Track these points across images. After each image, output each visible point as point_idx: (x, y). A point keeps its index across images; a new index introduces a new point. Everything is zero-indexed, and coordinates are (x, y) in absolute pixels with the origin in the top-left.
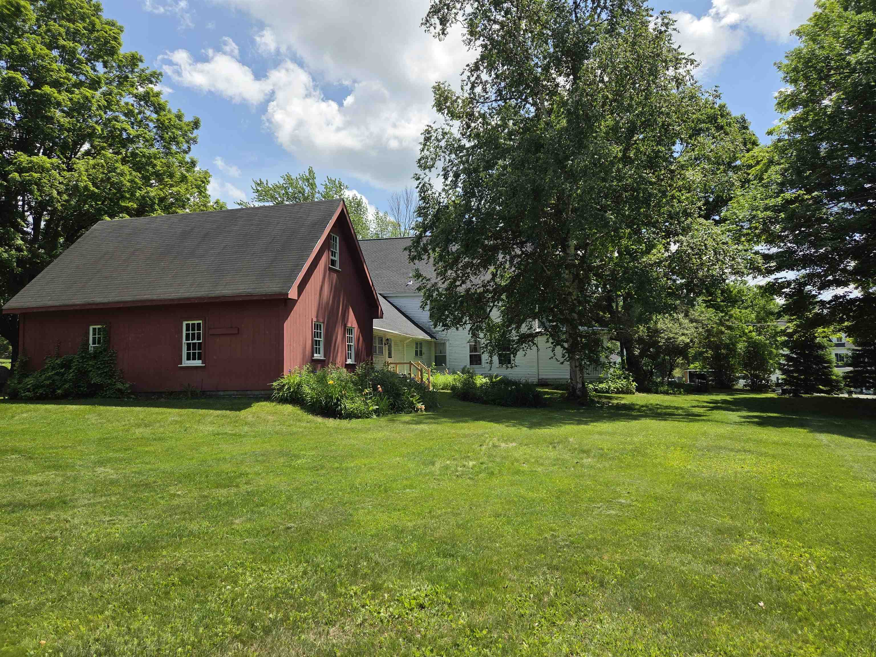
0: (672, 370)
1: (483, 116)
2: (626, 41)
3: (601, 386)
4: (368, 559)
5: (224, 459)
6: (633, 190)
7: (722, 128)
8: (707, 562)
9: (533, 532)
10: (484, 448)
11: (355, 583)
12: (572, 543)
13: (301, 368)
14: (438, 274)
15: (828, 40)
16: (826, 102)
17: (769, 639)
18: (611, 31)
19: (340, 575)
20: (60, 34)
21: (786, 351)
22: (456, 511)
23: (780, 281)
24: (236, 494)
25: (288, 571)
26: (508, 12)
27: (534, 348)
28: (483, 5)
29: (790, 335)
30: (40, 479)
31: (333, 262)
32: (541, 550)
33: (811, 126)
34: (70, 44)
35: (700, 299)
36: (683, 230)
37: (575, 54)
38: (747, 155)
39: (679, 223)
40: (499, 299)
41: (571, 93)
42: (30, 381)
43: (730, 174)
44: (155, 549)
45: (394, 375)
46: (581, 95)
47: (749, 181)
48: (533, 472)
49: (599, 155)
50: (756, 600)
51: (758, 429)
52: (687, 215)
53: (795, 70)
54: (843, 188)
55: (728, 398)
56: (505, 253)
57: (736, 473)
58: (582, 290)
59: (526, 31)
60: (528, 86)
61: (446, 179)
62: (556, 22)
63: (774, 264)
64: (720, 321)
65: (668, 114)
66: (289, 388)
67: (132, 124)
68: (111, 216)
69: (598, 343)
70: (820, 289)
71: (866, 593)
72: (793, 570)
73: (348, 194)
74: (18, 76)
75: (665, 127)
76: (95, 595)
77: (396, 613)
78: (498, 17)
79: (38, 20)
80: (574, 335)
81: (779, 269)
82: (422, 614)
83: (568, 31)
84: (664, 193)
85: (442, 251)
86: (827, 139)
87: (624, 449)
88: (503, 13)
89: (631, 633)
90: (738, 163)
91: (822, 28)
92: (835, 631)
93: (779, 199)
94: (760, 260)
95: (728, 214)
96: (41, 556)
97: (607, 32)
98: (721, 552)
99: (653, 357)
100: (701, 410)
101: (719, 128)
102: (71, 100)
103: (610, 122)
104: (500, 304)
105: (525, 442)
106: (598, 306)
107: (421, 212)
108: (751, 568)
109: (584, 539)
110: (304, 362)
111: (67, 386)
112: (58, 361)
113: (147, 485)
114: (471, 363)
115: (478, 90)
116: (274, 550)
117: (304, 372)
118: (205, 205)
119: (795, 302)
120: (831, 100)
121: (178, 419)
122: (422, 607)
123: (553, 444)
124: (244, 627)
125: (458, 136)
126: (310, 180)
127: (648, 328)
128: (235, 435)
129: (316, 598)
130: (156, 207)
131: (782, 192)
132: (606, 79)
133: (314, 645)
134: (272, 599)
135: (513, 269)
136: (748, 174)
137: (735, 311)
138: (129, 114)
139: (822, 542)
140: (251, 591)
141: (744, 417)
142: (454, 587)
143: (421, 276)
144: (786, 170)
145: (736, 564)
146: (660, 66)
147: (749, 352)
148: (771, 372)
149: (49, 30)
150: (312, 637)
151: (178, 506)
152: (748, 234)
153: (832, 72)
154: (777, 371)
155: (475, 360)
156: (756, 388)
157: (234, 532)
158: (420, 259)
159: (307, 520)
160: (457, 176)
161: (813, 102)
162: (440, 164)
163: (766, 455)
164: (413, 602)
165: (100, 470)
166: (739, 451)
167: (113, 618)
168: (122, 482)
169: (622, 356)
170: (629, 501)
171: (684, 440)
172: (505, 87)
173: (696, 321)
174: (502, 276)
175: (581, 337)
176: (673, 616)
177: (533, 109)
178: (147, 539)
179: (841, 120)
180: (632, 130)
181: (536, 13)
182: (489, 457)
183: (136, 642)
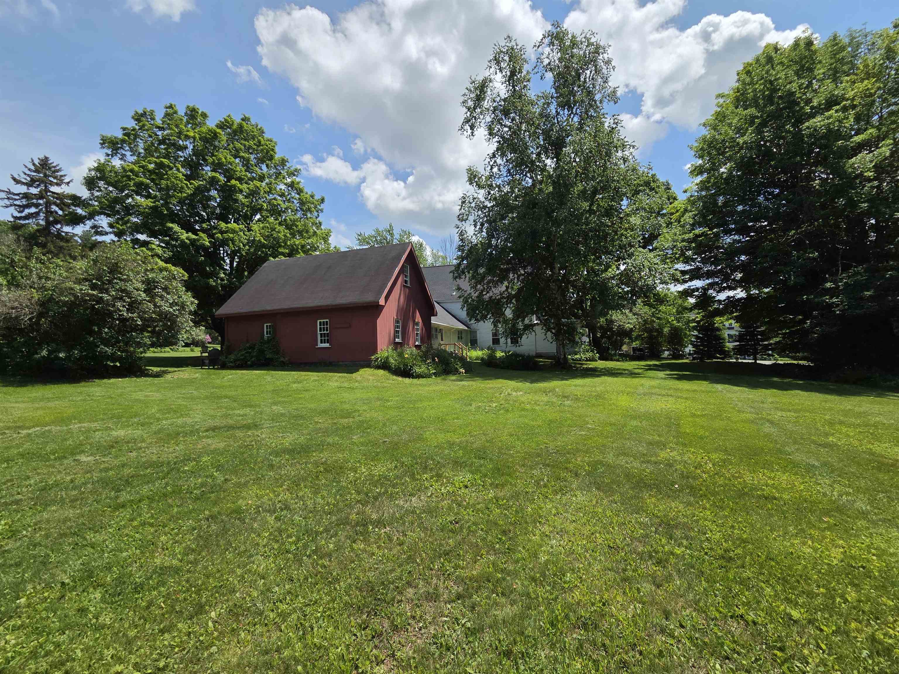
0: (621, 346)
1: (499, 187)
2: (590, 134)
3: (576, 356)
4: (433, 460)
5: (345, 402)
6: (596, 231)
7: (654, 189)
8: (643, 462)
9: (534, 445)
10: (502, 395)
11: (426, 473)
12: (558, 451)
13: (388, 347)
14: (471, 288)
15: (724, 129)
16: (722, 170)
17: (681, 507)
18: (580, 129)
19: (417, 468)
20: (241, 149)
21: (696, 333)
22: (485, 432)
23: (692, 288)
24: (353, 422)
25: (386, 465)
26: (513, 119)
27: (533, 333)
28: (497, 116)
29: (698, 322)
30: (241, 413)
31: (406, 282)
32: (538, 455)
33: (712, 186)
34: (246, 155)
35: (639, 301)
36: (629, 255)
37: (557, 144)
38: (670, 206)
39: (626, 251)
40: (511, 302)
41: (555, 169)
42: (232, 357)
43: (659, 219)
44: (309, 452)
45: (445, 351)
46: (562, 171)
47: (671, 223)
48: (534, 410)
49: (574, 209)
50: (673, 483)
51: (677, 382)
52: (632, 246)
53: (702, 149)
54: (733, 226)
55: (657, 363)
56: (514, 274)
57: (662, 409)
58: (564, 296)
59: (525, 131)
60: (527, 166)
61: (476, 227)
62: (544, 124)
63: (688, 276)
64: (653, 314)
65: (618, 181)
66: (381, 360)
67: (284, 201)
68: (274, 258)
69: (574, 329)
70: (718, 292)
71: (744, 481)
72: (699, 466)
73: (415, 239)
74: (217, 175)
75: (616, 190)
76: (277, 477)
77: (451, 490)
78: (507, 123)
79: (227, 141)
80: (558, 324)
81: (691, 280)
82: (467, 491)
83: (553, 130)
84: (616, 232)
85: (474, 273)
86: (724, 194)
87: (591, 395)
88: (510, 120)
89: (594, 502)
90: (664, 211)
91: (720, 121)
92: (724, 502)
93: (691, 235)
94: (679, 275)
95: (658, 245)
96: (245, 455)
97: (578, 129)
98: (651, 456)
99: (609, 338)
100: (640, 371)
101: (652, 189)
102: (248, 188)
103: (580, 187)
104: (512, 305)
105: (528, 391)
106: (573, 306)
107: (460, 248)
108: (670, 465)
109: (565, 449)
110: (389, 344)
111: (253, 359)
112: (248, 345)
113: (302, 417)
114: (493, 343)
115: (495, 170)
116: (377, 454)
117: (390, 350)
118: (328, 250)
119: (701, 301)
120: (726, 168)
121: (316, 378)
122: (466, 487)
123: (545, 392)
124: (362, 496)
125: (483, 199)
126: (390, 231)
127: (606, 320)
128: (350, 388)
129: (403, 481)
130: (300, 251)
131: (694, 230)
132: (578, 160)
133: (404, 508)
134: (377, 481)
135: (519, 283)
136: (671, 219)
137: (663, 308)
138: (282, 195)
139: (716, 450)
140: (365, 476)
141: (668, 375)
142: (485, 476)
143: (461, 289)
144: (696, 215)
145: (661, 463)
146: (613, 150)
147: (672, 334)
148: (686, 347)
149: (235, 147)
150: (402, 503)
151: (320, 429)
152: (671, 258)
153: (727, 150)
154: (690, 345)
155: (496, 341)
156: (676, 356)
157: (354, 444)
158: (460, 278)
159: (396, 438)
160: (482, 225)
161: (714, 170)
162: (471, 218)
163: (681, 397)
164: (461, 484)
165: (274, 408)
166: (664, 395)
167: (288, 490)
168: (288, 414)
169: (589, 337)
170: (593, 427)
171: (629, 389)
172: (512, 168)
173: (637, 315)
174: (512, 288)
175: (564, 325)
176: (620, 493)
177: (530, 181)
178: (304, 446)
179: (733, 181)
180: (595, 192)
181: (531, 119)
182: (506, 401)
183: (302, 503)
